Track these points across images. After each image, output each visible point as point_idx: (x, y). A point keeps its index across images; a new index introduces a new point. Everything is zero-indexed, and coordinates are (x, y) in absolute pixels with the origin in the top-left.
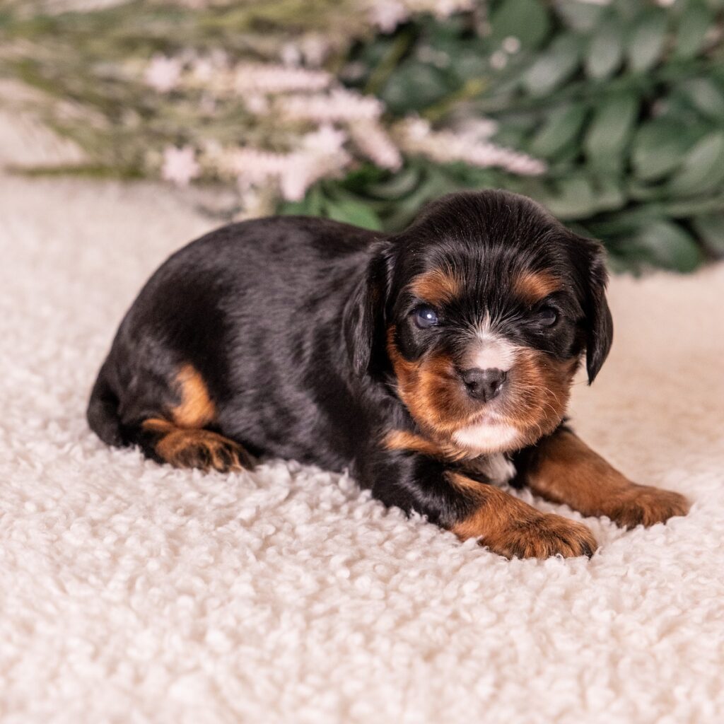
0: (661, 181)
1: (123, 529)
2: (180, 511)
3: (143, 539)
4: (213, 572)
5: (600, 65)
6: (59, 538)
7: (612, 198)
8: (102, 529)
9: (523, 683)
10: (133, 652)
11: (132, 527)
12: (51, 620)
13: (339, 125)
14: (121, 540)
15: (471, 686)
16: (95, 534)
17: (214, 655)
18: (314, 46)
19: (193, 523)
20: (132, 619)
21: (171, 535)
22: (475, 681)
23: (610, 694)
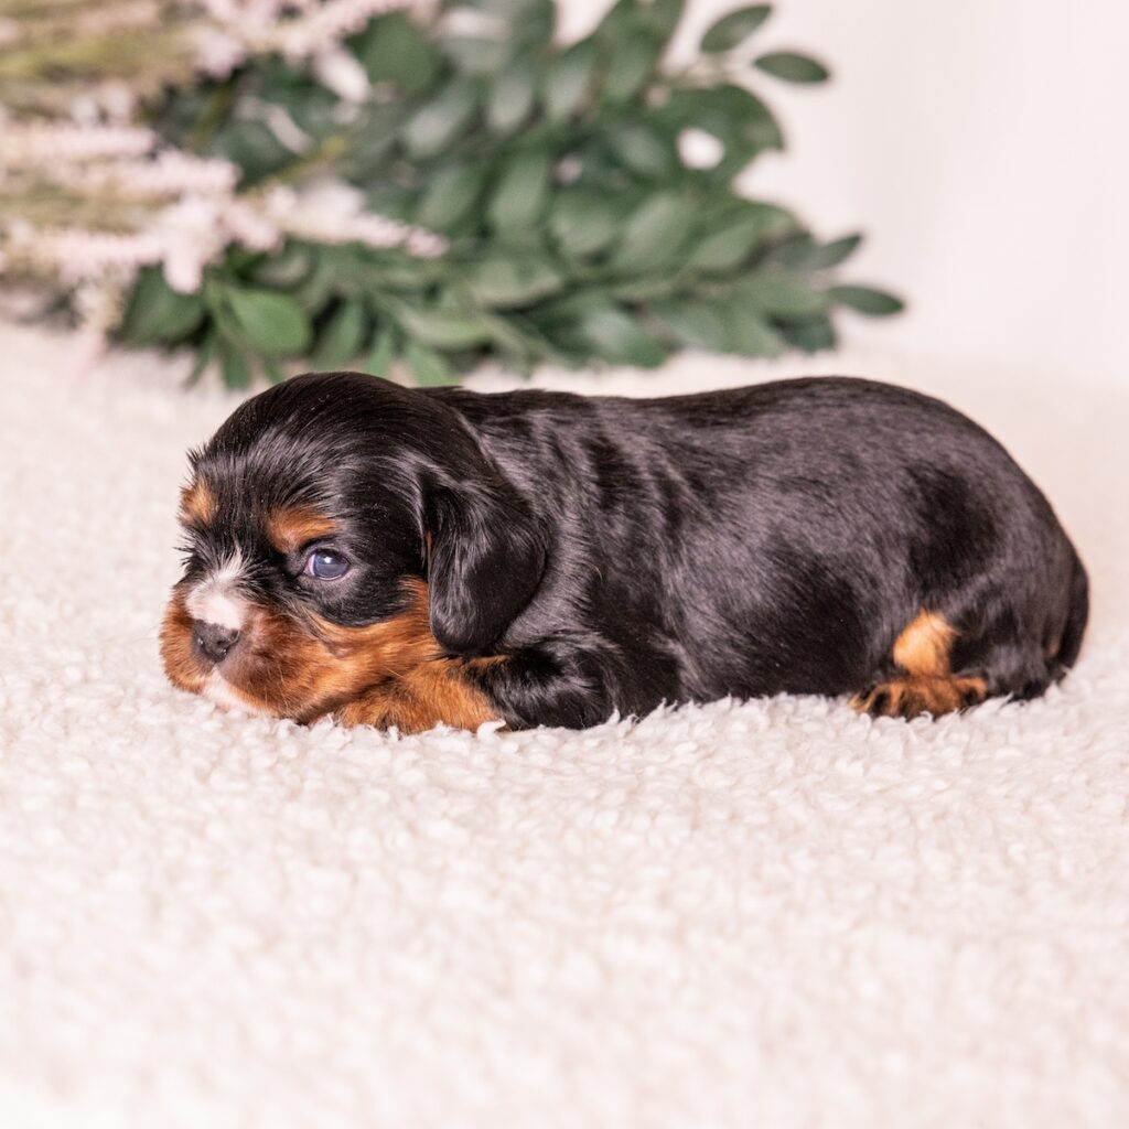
0: (599, 258)
5: (507, 111)
7: (547, 281)
18: (118, 98)
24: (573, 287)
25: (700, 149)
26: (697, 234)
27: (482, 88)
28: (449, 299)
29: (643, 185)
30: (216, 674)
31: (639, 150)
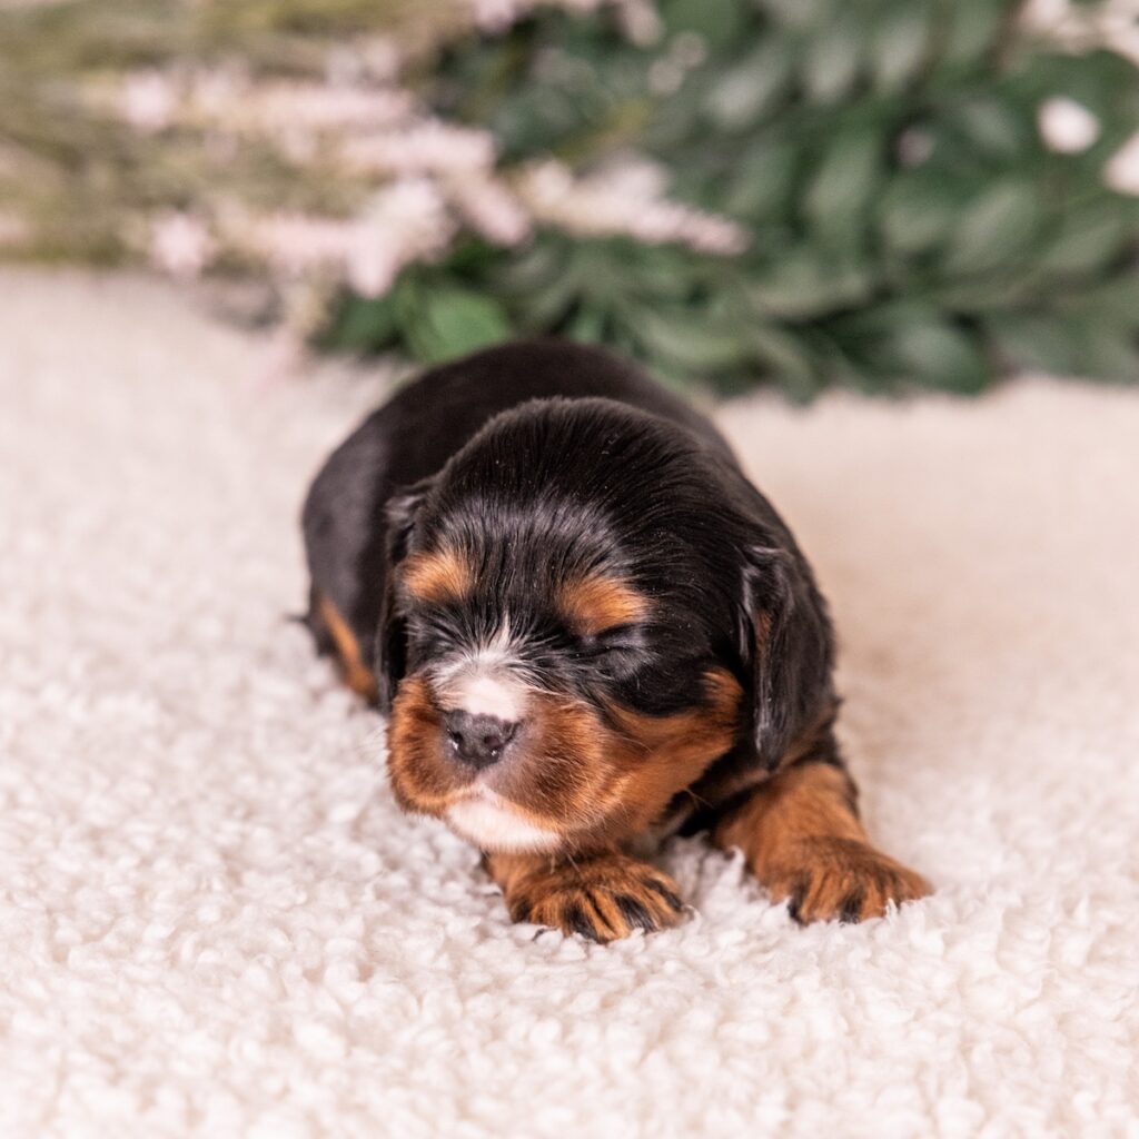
1: (145, 844)
2: (239, 812)
3: (181, 859)
4: (300, 920)
5: (829, 75)
6: (42, 862)
7: (853, 284)
8: (112, 845)
9: (830, 1100)
10: (181, 1068)
11: (160, 841)
12: (39, 1009)
13: (431, 175)
14: (146, 862)
15: (749, 1108)
16: (100, 852)
17: (314, 1070)
18: (381, 54)
19: (260, 834)
20: (174, 1011)
21: (226, 855)
22: (753, 1101)
23: (975, 1109)
24: (883, 295)
25: (1068, 126)
26: (1047, 231)
27: (801, 46)
28: (718, 309)
29: (993, 167)
30: (481, 785)
31: (989, 124)
